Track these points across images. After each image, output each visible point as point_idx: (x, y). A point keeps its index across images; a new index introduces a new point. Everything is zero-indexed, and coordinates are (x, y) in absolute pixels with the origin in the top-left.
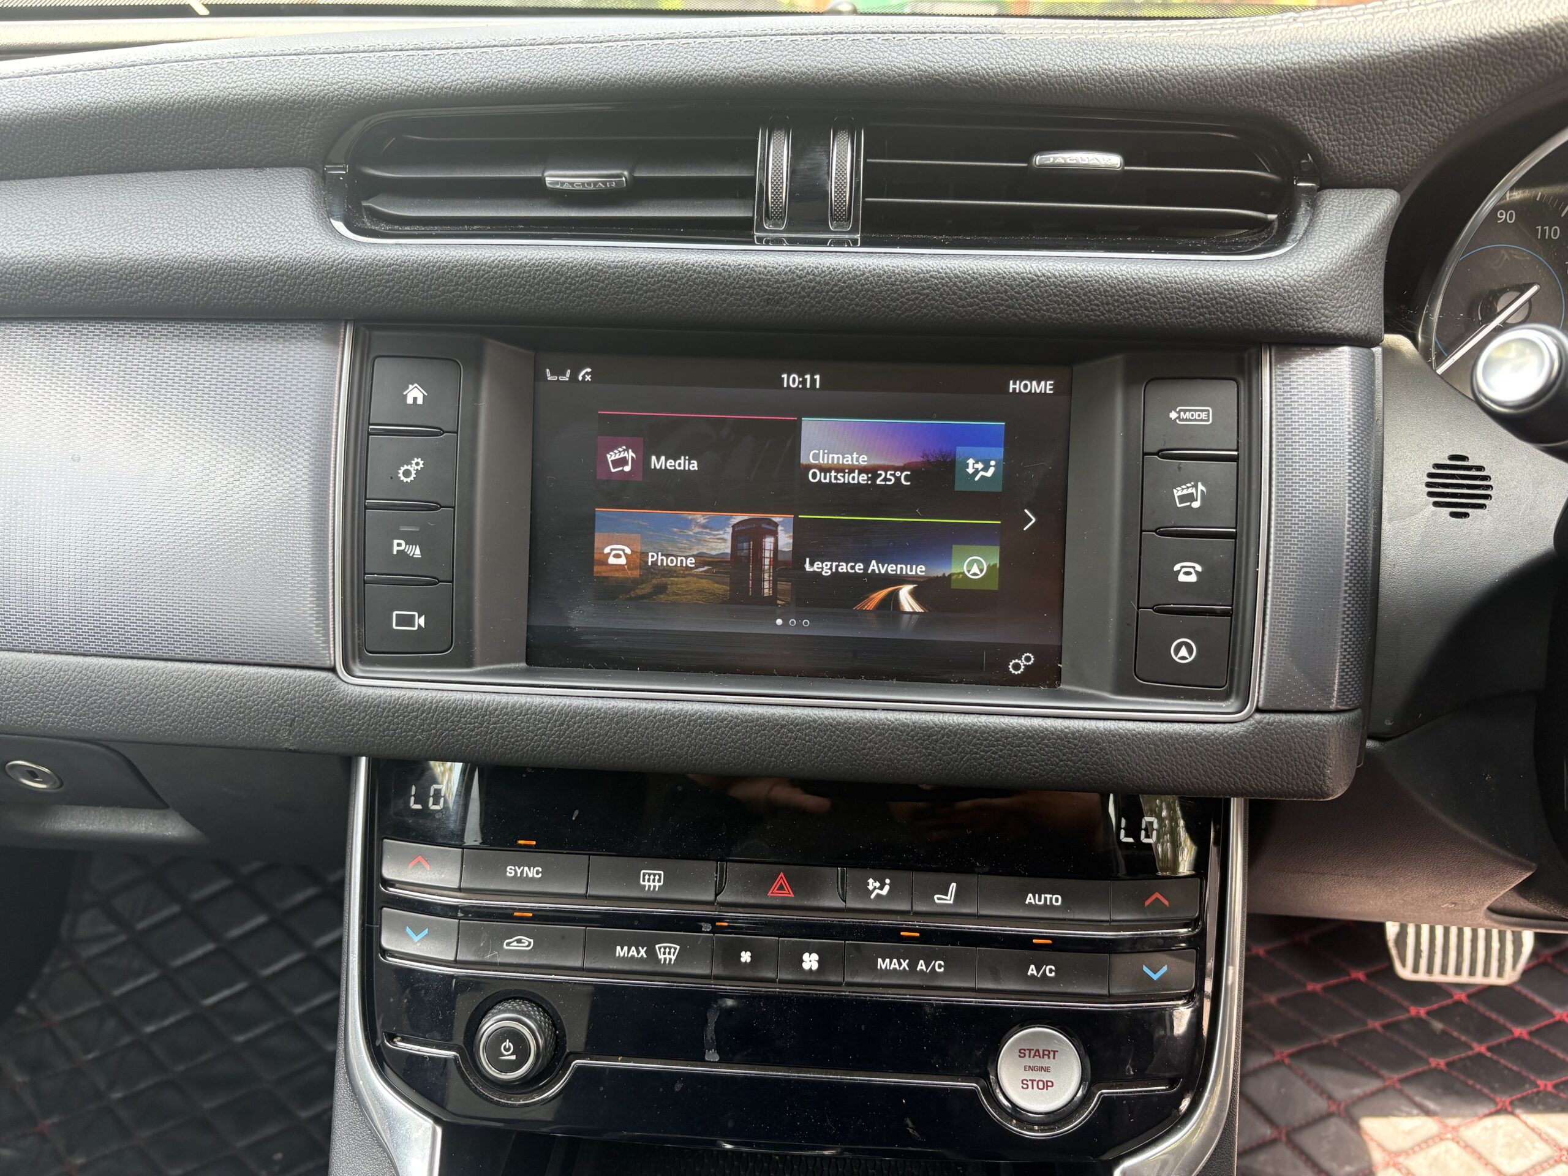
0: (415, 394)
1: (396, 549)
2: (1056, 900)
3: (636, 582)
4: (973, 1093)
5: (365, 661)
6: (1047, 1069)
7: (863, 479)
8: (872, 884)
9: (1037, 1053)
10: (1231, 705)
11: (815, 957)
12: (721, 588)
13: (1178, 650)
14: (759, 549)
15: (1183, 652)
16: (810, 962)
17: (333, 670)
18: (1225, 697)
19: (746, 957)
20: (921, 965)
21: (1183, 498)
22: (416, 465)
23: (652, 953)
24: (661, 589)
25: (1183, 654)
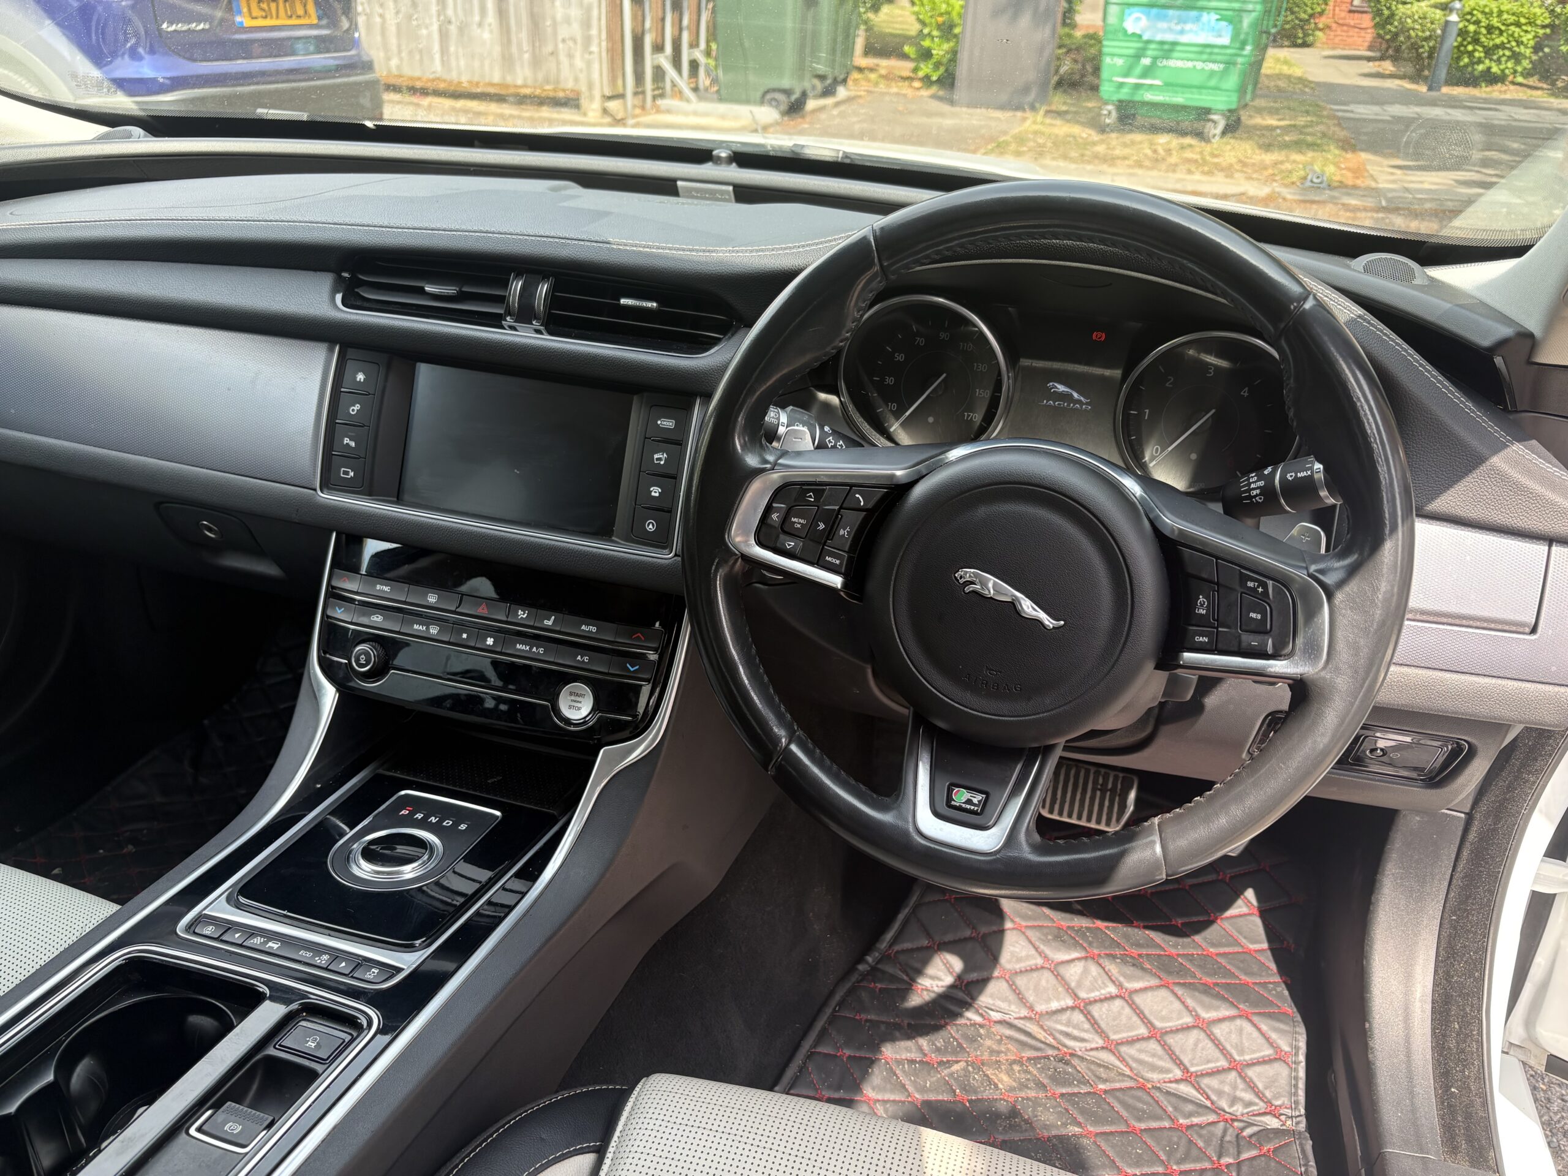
0: (361, 377)
1: (345, 442)
2: (594, 629)
4: (547, 706)
5: (329, 488)
6: (578, 702)
8: (520, 612)
9: (577, 695)
10: (666, 551)
11: (492, 640)
13: (648, 525)
15: (651, 526)
16: (490, 641)
17: (315, 490)
18: (664, 548)
19: (465, 636)
20: (534, 649)
21: (657, 459)
22: (357, 407)
23: (428, 629)
25: (651, 528)
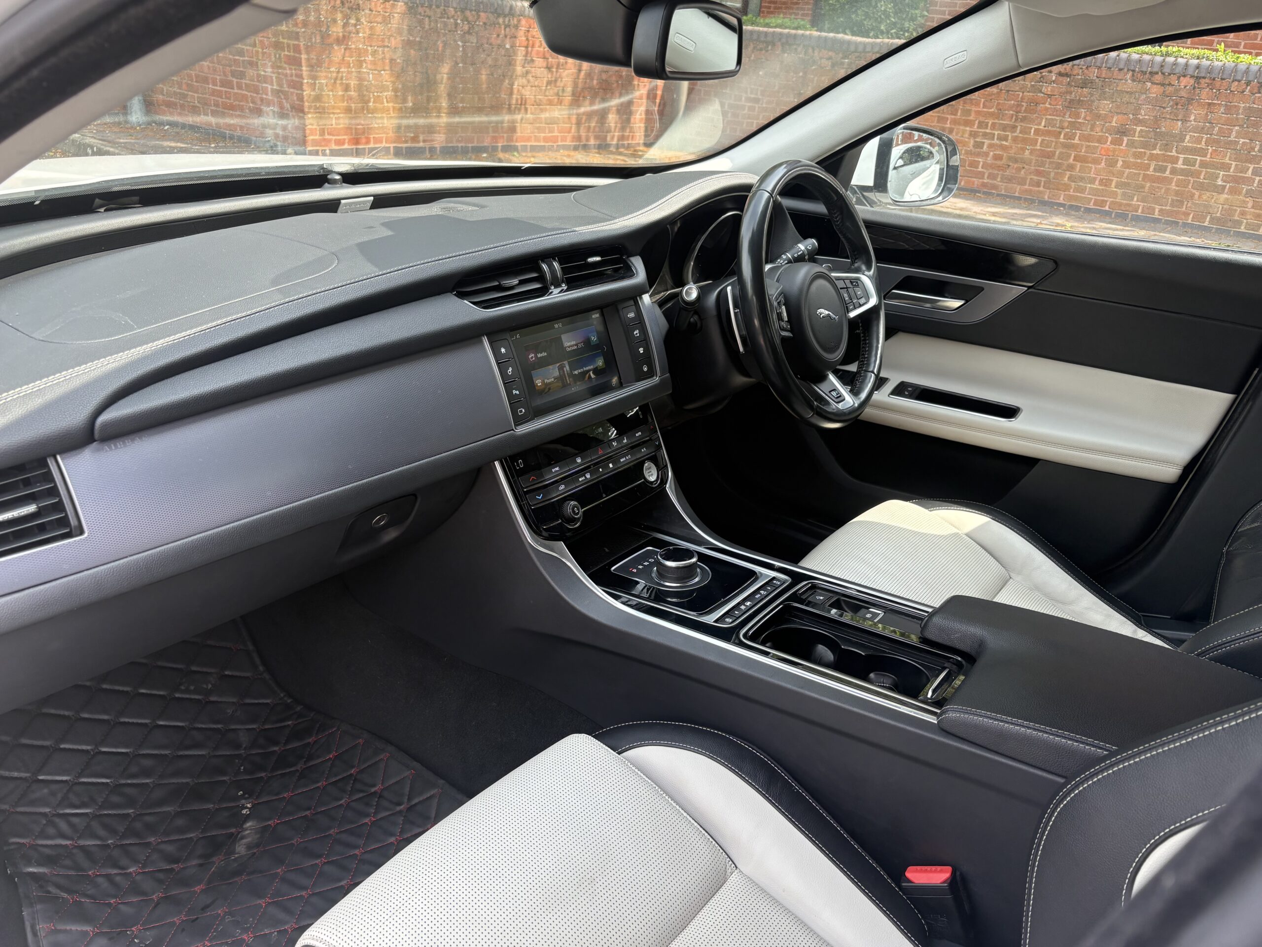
0: (503, 350)
1: (514, 393)
2: (640, 433)
3: (545, 389)
4: (644, 481)
5: (517, 425)
6: (651, 471)
7: (576, 347)
8: (613, 443)
9: (649, 468)
10: (655, 377)
12: (560, 384)
13: (644, 368)
14: (564, 371)
15: (646, 368)
16: (611, 465)
17: (513, 430)
19: (600, 470)
20: (627, 458)
21: (636, 334)
22: (510, 370)
23: (585, 477)
24: (549, 389)
